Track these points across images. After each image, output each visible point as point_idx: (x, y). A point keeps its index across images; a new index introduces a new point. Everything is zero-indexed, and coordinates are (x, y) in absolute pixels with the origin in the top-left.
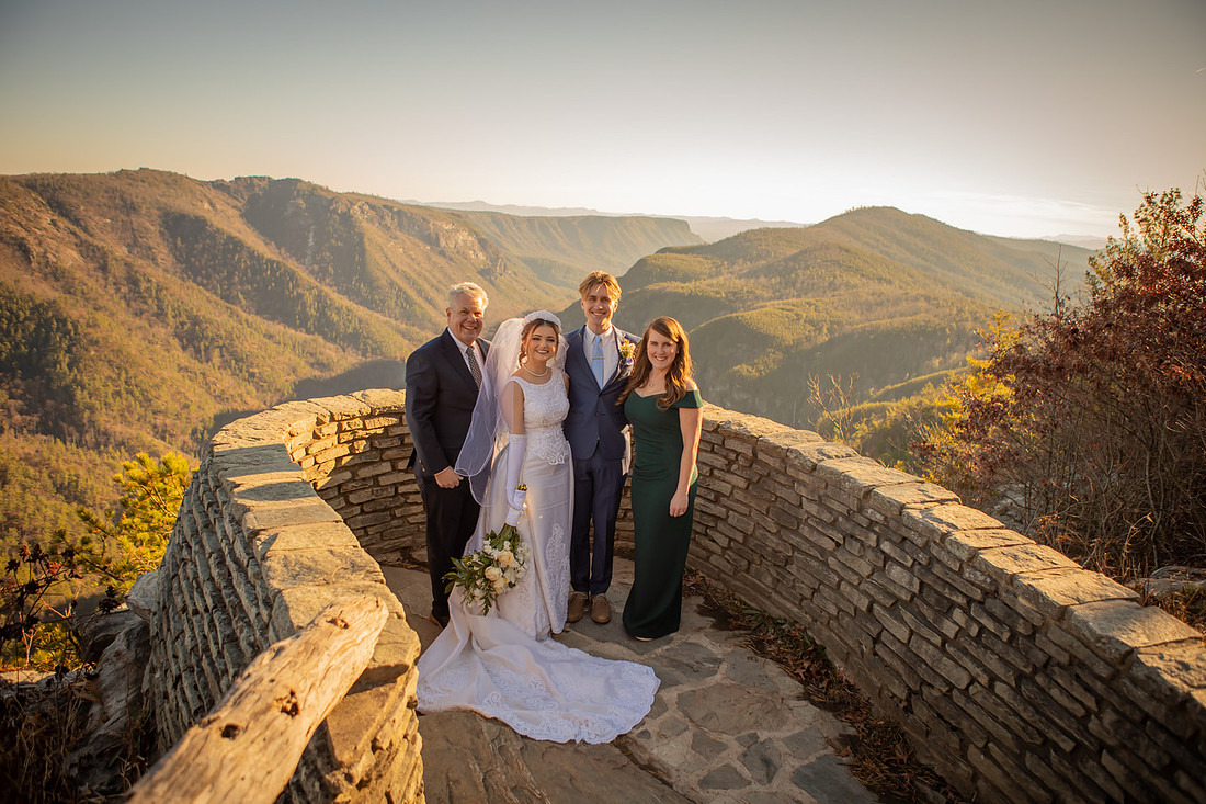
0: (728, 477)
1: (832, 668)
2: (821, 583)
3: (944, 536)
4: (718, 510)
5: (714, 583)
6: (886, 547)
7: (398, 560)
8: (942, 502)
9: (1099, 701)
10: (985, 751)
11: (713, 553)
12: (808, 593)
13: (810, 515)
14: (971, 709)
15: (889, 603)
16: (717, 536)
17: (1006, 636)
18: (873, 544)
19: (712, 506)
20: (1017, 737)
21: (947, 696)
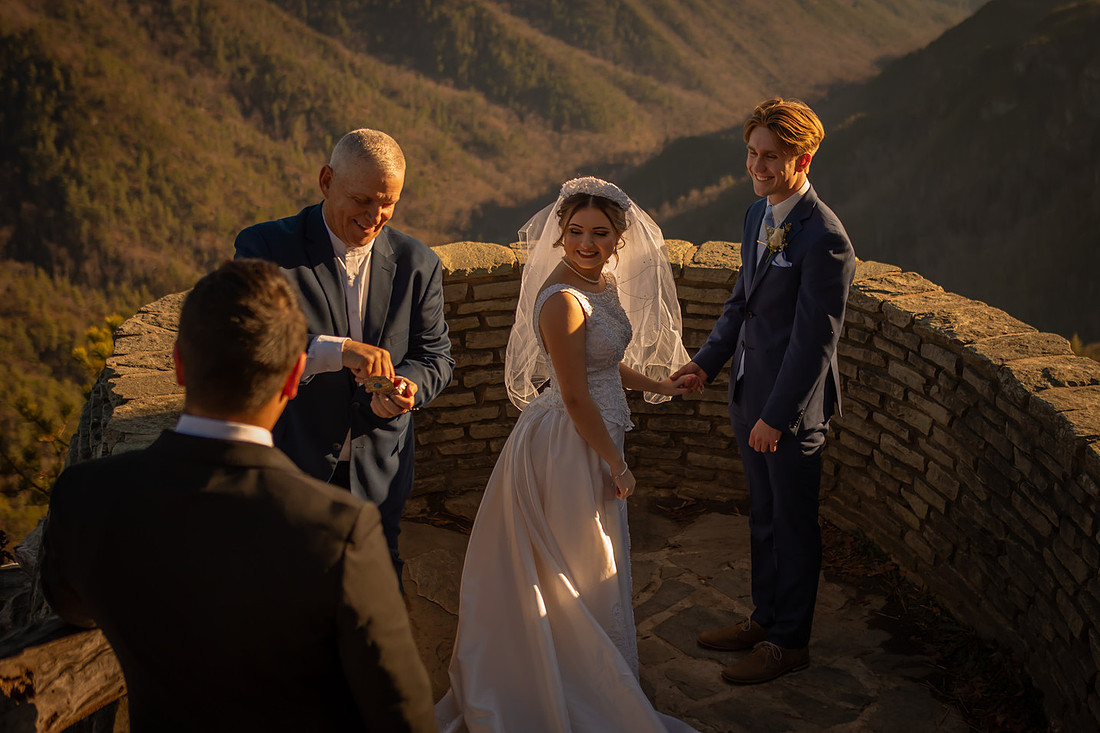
0: (927, 405)
1: (1044, 728)
2: (1037, 589)
4: (913, 458)
5: (910, 576)
7: (423, 511)
11: (908, 527)
12: (1022, 604)
16: (912, 500)
18: (1087, 531)
19: (906, 451)
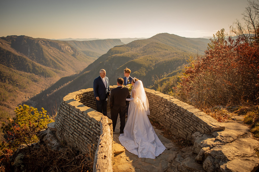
1: (160, 124)
2: (157, 112)
3: (172, 103)
6: (165, 105)
8: (172, 98)
9: (190, 120)
10: (180, 130)
12: (155, 114)
13: (154, 102)
14: (178, 125)
15: (166, 113)
17: (180, 115)
18: (163, 105)
20: (183, 127)
21: (175, 124)
